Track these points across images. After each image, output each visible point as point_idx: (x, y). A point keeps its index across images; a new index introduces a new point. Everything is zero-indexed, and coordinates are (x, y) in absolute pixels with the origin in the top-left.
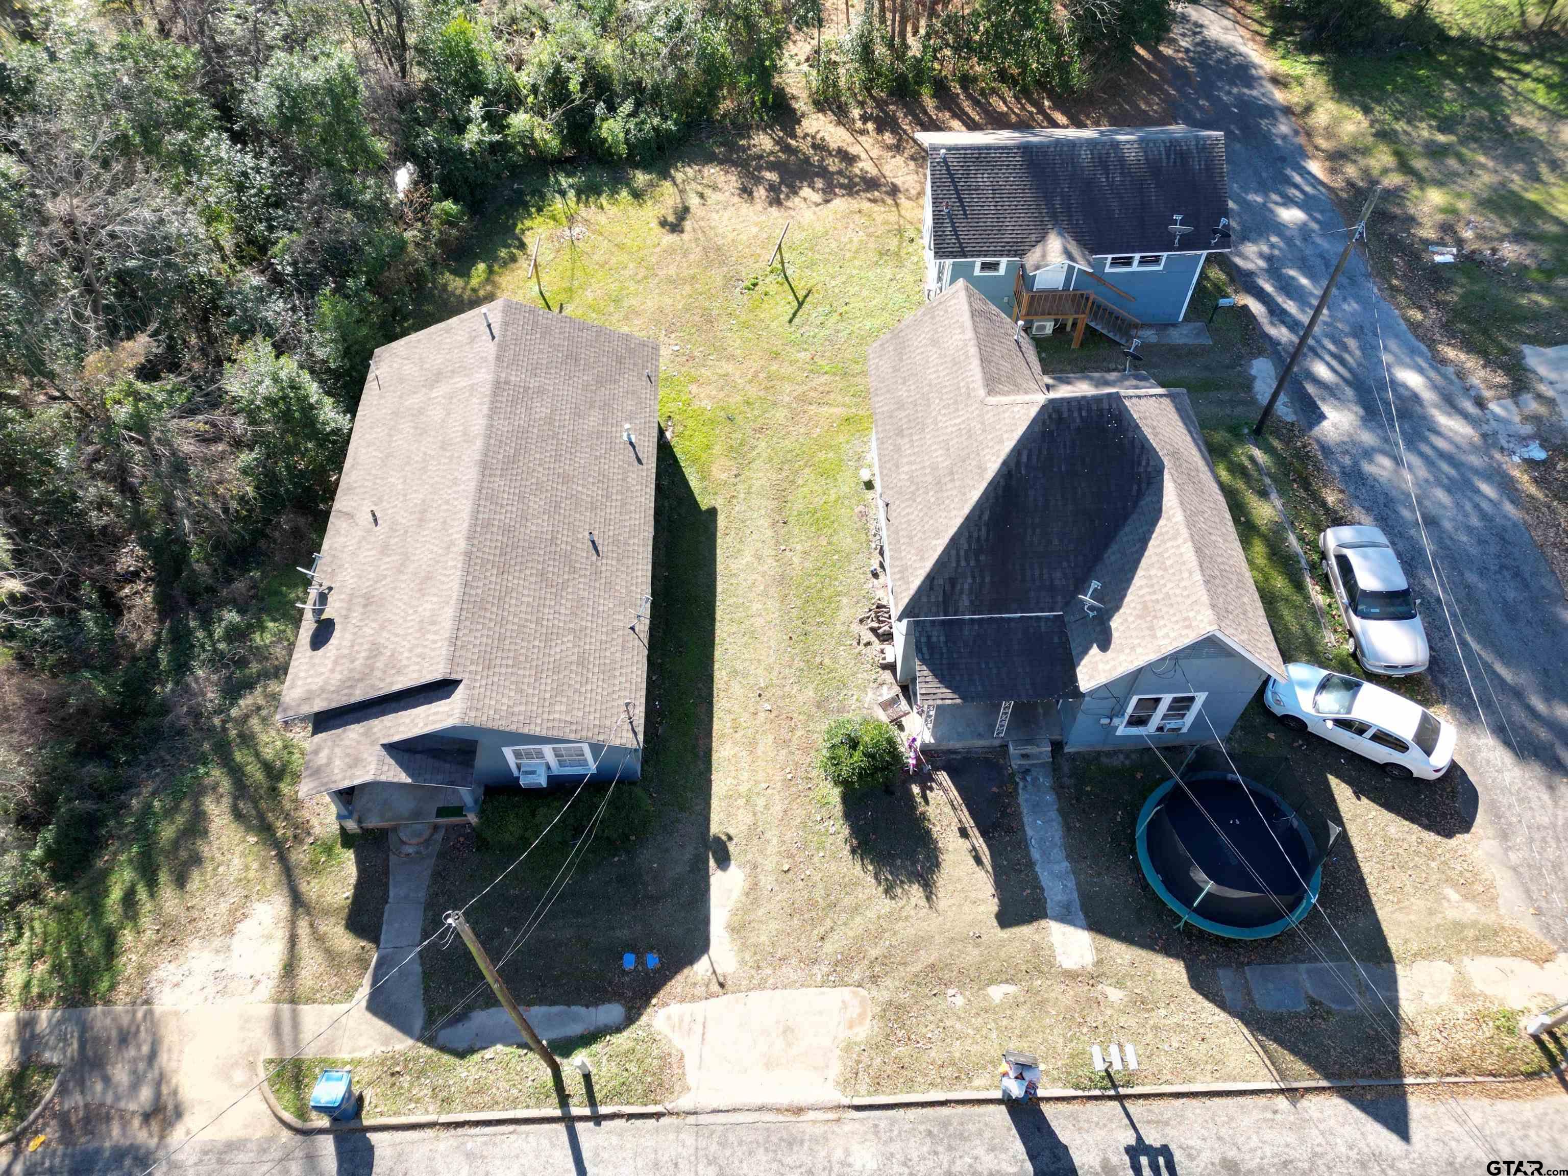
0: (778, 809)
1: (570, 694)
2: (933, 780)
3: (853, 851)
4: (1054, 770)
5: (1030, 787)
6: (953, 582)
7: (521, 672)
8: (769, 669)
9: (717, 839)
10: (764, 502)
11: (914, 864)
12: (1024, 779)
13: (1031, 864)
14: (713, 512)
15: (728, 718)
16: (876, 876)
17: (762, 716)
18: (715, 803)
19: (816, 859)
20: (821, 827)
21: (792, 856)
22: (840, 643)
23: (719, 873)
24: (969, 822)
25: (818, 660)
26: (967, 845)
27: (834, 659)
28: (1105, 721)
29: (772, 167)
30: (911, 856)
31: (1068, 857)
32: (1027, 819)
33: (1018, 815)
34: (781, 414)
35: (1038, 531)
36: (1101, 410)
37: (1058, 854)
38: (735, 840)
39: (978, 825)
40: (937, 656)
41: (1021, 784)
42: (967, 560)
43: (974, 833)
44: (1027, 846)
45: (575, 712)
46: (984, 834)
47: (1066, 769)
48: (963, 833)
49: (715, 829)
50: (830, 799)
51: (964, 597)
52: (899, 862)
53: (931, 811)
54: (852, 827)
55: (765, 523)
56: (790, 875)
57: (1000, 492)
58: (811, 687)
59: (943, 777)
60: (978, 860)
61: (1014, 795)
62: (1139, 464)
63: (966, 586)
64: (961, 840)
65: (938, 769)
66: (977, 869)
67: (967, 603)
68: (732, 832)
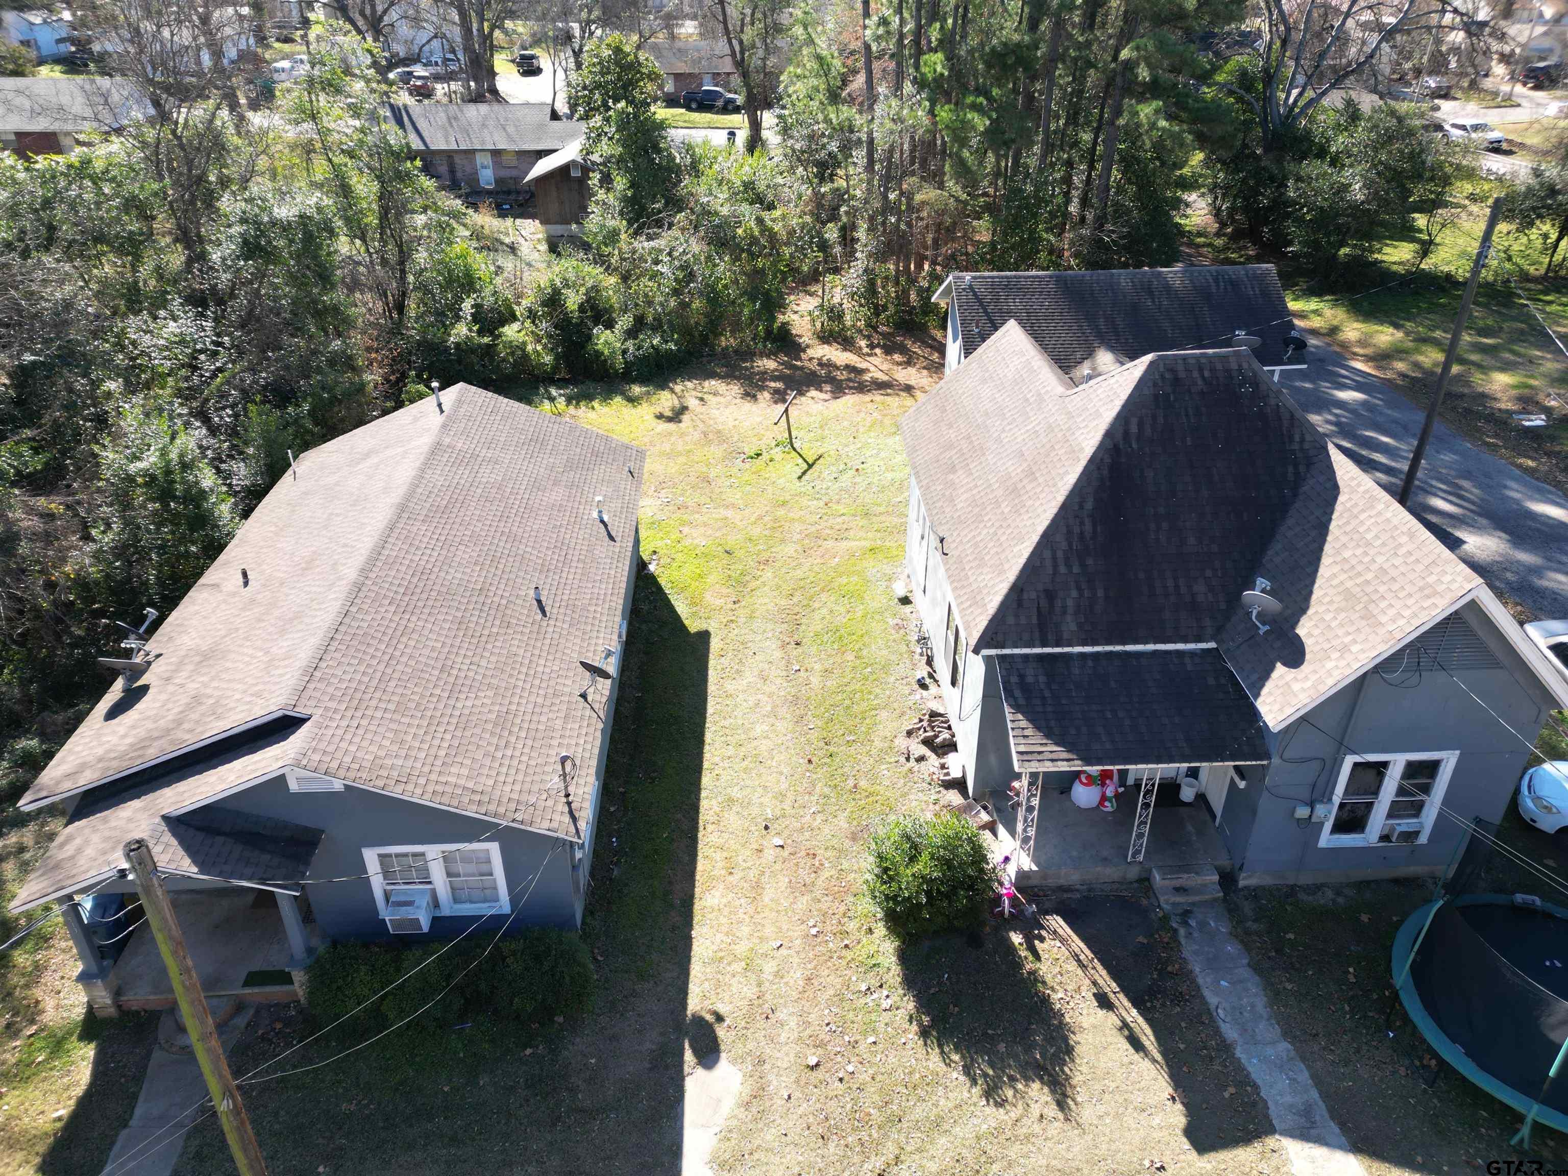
0: (796, 976)
1: (479, 755)
2: (1042, 927)
3: (924, 1033)
4: (1230, 911)
5: (1196, 935)
6: (1050, 595)
7: (406, 720)
8: (781, 796)
9: (699, 1020)
10: (770, 626)
11: (1029, 1048)
12: (1185, 923)
13: (1226, 1047)
14: (704, 636)
15: (719, 856)
16: (967, 1071)
17: (770, 854)
18: (696, 969)
19: (862, 1048)
20: (869, 999)
21: (822, 1045)
22: (880, 761)
23: (700, 1072)
24: (1110, 986)
25: (851, 783)
26: (1112, 1019)
27: (874, 779)
28: (1302, 812)
29: (775, 379)
30: (1022, 1037)
31: (1287, 1034)
32: (1203, 980)
33: (1186, 975)
34: (790, 549)
35: (1165, 525)
36: (1228, 371)
37: (1267, 1030)
38: (728, 1021)
39: (1124, 989)
40: (1038, 702)
41: (1182, 932)
42: (1068, 566)
43: (1122, 1001)
44: (1212, 1019)
45: (483, 779)
46: (1135, 1004)
47: (1248, 908)
48: (1104, 1002)
49: (695, 1004)
50: (880, 959)
51: (1069, 618)
52: (1002, 1047)
53: (1045, 969)
54: (918, 998)
55: (773, 645)
56: (819, 1074)
57: (1105, 472)
58: (842, 817)
59: (1056, 922)
60: (1136, 1043)
61: (1174, 945)
62: (1291, 439)
63: (1070, 603)
64: (1101, 1013)
65: (1047, 913)
66: (1136, 1057)
67: (1073, 627)
68: (722, 1009)
